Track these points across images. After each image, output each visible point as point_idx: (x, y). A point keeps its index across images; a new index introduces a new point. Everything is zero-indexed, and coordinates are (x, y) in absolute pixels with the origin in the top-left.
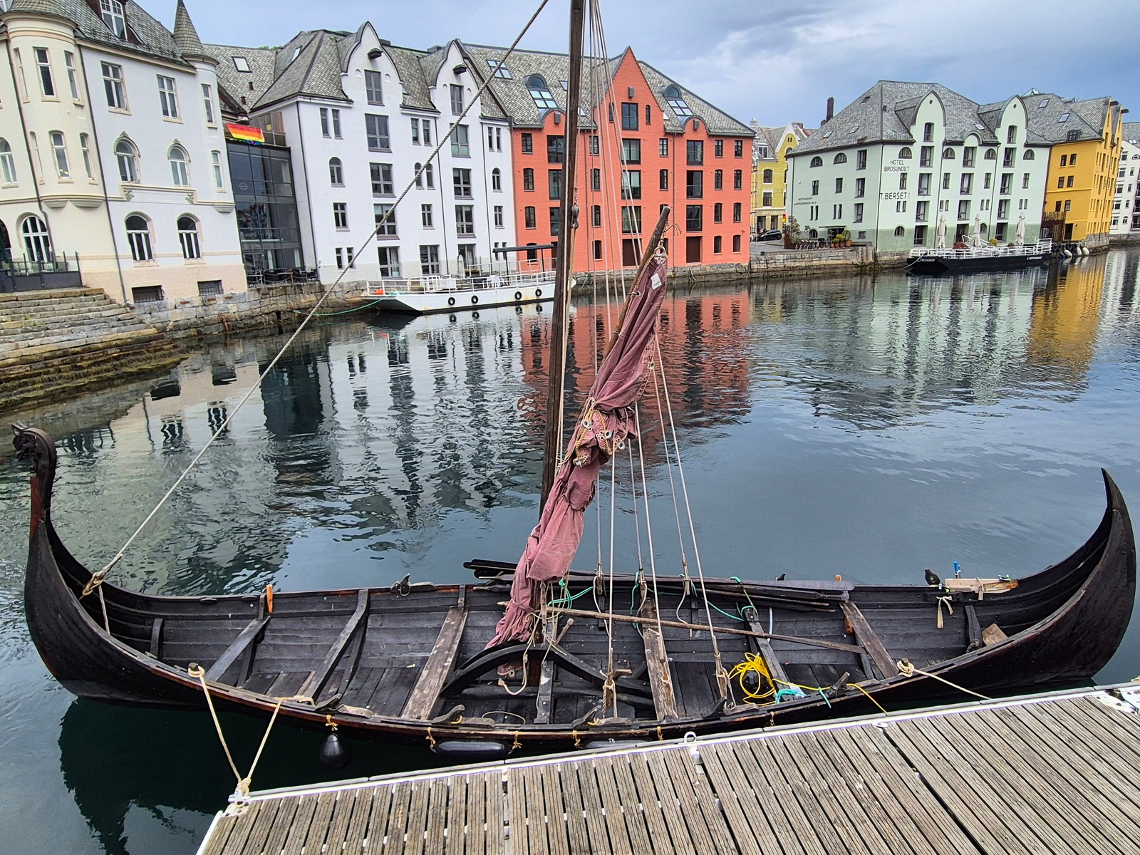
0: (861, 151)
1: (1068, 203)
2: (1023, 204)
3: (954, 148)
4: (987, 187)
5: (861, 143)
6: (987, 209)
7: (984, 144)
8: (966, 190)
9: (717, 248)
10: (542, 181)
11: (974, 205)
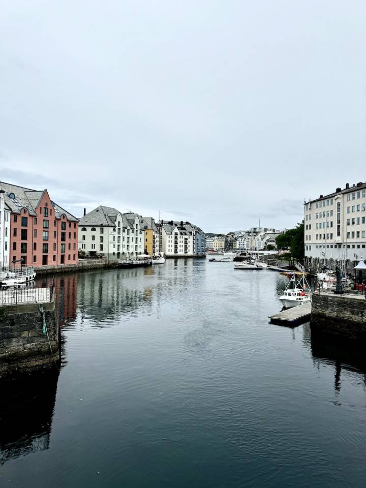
0: (101, 228)
2: (140, 247)
3: (125, 229)
4: (132, 241)
5: (102, 225)
6: (133, 248)
7: (131, 229)
8: (128, 242)
9: (69, 259)
10: (19, 233)
11: (130, 247)
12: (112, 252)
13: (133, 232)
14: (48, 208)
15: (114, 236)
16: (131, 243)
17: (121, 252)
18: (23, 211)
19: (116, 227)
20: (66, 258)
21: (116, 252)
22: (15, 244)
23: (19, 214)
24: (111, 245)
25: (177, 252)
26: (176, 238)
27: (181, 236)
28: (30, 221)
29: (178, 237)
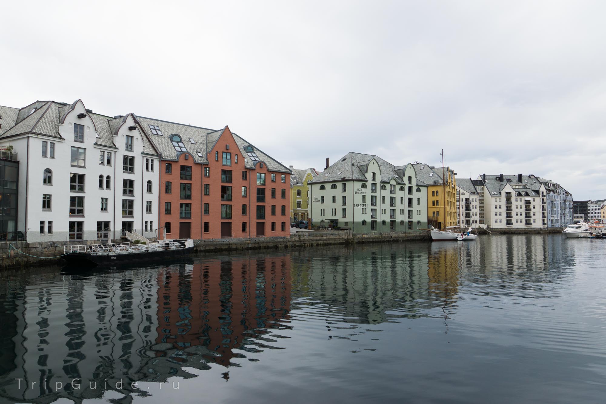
0: (343, 184)
1: (438, 213)
2: (419, 212)
3: (385, 184)
4: (402, 203)
5: (343, 180)
6: (403, 214)
7: (398, 184)
8: (392, 203)
9: (273, 229)
10: (176, 189)
11: (398, 212)
12: (361, 220)
13: (402, 189)
14: (231, 153)
15: (364, 197)
16: (398, 206)
17: (379, 220)
18: (183, 157)
19: (367, 181)
20: (268, 227)
21: (369, 220)
22: (168, 204)
23: (176, 162)
24: (358, 210)
25: (512, 224)
26: (508, 201)
27: (519, 198)
28: (196, 172)
29: (513, 199)
